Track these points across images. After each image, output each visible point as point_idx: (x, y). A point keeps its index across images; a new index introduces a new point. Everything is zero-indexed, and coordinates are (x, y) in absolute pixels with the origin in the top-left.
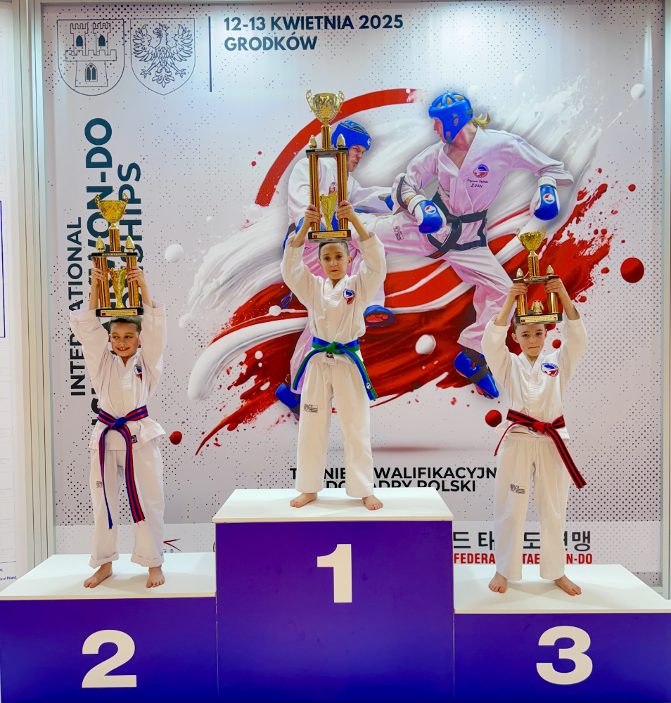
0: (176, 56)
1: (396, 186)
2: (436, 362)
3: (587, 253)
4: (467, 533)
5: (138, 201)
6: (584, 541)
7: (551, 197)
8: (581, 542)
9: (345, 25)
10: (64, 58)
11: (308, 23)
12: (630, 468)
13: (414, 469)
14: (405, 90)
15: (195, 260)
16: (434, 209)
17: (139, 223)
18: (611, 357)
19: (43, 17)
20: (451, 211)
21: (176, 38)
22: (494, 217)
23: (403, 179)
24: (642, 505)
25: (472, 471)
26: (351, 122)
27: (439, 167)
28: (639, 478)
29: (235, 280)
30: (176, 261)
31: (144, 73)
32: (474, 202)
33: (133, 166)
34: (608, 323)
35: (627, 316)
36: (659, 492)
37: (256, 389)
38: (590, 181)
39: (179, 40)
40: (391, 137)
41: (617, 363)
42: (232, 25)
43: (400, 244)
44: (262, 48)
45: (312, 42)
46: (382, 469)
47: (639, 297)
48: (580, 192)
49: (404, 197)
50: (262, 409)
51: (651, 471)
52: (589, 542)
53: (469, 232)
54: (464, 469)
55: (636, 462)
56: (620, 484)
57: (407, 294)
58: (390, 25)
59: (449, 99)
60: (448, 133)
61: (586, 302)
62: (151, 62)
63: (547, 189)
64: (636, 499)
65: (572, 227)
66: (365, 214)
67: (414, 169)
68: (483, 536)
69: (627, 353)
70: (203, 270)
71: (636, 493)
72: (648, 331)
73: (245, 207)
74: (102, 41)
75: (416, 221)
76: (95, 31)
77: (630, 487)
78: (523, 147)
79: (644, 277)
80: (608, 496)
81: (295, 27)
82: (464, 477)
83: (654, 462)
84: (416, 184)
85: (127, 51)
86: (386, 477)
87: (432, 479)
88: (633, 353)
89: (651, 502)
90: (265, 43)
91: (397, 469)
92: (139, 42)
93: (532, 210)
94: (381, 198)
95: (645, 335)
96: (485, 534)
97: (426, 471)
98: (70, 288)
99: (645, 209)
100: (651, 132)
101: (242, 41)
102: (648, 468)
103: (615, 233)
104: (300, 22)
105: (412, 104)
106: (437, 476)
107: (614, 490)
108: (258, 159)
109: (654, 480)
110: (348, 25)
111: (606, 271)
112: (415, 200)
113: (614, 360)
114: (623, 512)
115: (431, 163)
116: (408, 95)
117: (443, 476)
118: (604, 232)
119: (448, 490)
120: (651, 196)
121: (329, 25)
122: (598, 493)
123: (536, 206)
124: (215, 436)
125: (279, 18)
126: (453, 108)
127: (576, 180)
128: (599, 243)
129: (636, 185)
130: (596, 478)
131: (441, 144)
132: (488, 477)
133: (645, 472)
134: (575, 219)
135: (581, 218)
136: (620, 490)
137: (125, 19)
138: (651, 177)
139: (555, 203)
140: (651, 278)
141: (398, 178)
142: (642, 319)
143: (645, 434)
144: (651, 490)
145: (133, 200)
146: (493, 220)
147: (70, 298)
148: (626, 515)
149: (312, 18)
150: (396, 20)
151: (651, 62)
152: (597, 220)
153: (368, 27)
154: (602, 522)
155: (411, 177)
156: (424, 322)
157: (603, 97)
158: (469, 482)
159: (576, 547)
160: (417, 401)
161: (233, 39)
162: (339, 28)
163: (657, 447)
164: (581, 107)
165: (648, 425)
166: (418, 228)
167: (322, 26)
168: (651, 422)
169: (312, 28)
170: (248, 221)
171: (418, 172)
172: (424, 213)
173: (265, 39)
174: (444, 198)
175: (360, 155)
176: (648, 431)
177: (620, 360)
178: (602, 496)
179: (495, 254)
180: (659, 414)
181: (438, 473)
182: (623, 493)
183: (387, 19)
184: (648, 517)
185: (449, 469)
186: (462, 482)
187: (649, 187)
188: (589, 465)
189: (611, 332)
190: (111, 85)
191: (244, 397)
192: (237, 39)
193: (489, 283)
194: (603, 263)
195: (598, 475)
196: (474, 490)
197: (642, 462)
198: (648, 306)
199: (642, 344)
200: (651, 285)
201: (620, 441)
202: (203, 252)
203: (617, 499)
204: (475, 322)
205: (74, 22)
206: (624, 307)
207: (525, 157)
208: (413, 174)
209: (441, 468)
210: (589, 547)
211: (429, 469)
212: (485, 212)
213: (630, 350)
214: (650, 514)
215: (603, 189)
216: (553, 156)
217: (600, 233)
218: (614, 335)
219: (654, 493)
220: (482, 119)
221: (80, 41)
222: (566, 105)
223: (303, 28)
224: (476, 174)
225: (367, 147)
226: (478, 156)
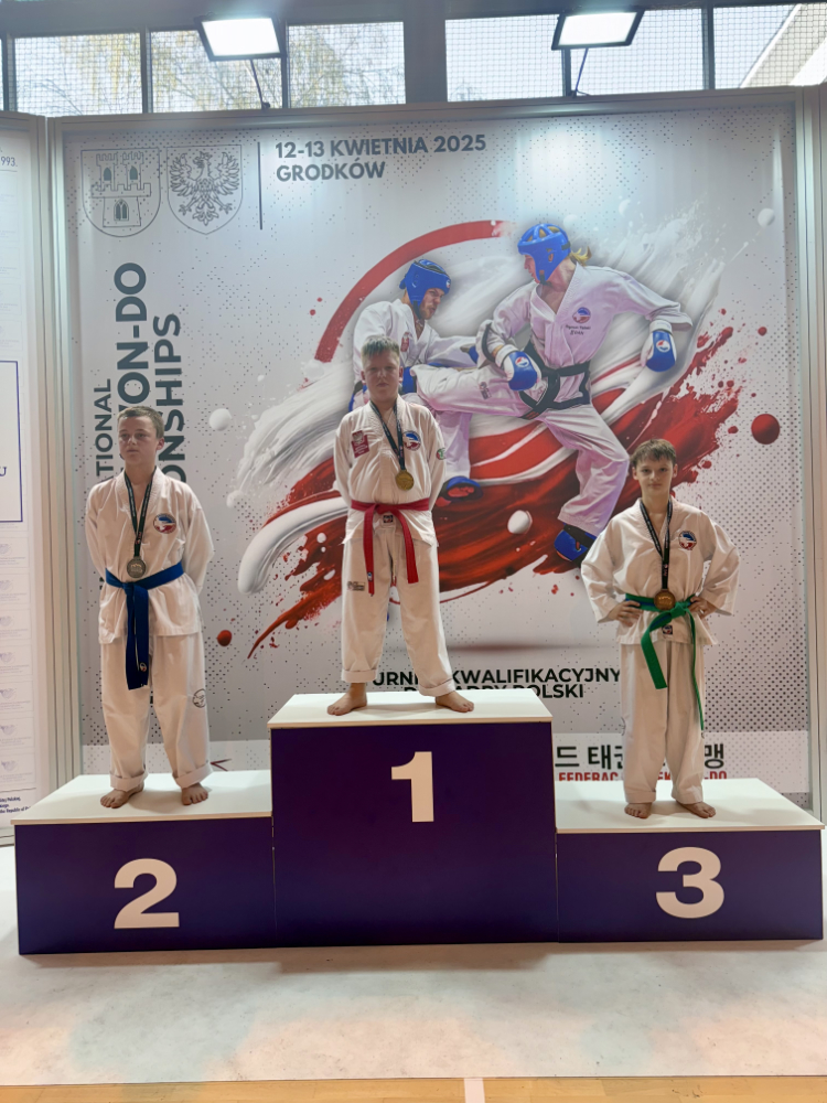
0: (220, 189)
1: (480, 335)
2: (533, 543)
3: (710, 410)
4: (574, 748)
5: (178, 359)
6: (716, 756)
7: (666, 344)
8: (713, 757)
9: (417, 148)
10: (89, 194)
11: (374, 147)
12: (769, 667)
13: (509, 671)
14: (489, 222)
15: (244, 427)
16: (526, 361)
17: (179, 384)
18: (743, 533)
19: (64, 148)
20: (546, 363)
21: (220, 168)
22: (599, 369)
23: (489, 327)
24: (785, 712)
25: (578, 672)
26: (426, 261)
27: (532, 312)
28: (781, 678)
29: (292, 449)
30: (222, 429)
31: (183, 210)
32: (575, 351)
33: (172, 318)
34: (738, 492)
35: (761, 484)
36: (805, 696)
37: (319, 579)
38: (712, 324)
39: (224, 171)
40: (475, 277)
41: (750, 540)
42: (286, 151)
43: (487, 404)
44: (320, 177)
45: (379, 168)
46: (471, 673)
47: (775, 461)
48: (701, 338)
49: (492, 347)
50: (326, 603)
51: (794, 670)
52: (722, 757)
53: (569, 388)
54: (569, 671)
55: (776, 660)
56: (758, 686)
57: (496, 462)
58: (471, 146)
59: (542, 232)
60: (542, 272)
61: (712, 468)
62: (191, 197)
63: (661, 335)
64: (777, 705)
65: (693, 380)
66: (444, 370)
67: (502, 314)
68: (593, 752)
69: (762, 529)
70: (254, 439)
71: (777, 697)
72: (787, 502)
73: (303, 363)
74: (134, 174)
75: (505, 375)
76: (126, 162)
77: (769, 690)
78: (632, 286)
79: (780, 437)
80: (743, 701)
81: (359, 152)
82: (569, 680)
83: (798, 659)
84: (504, 332)
85: (164, 184)
86: (475, 681)
87: (531, 683)
88: (769, 529)
89: (795, 708)
90: (324, 172)
91: (488, 672)
92: (177, 173)
93: (643, 360)
94: (463, 349)
95: (783, 506)
96: (596, 748)
97: (524, 674)
98: (98, 463)
99: (779, 356)
100: (783, 265)
101: (297, 170)
102: (791, 667)
103: (744, 385)
104: (365, 147)
105: (498, 239)
106: (536, 679)
107: (751, 694)
108: (318, 307)
109: (799, 681)
110: (420, 148)
111: (733, 430)
112: (504, 351)
113: (747, 537)
114: (762, 720)
115: (522, 308)
116: (493, 228)
117: (544, 679)
118: (731, 384)
119: (551, 696)
120: (786, 341)
121: (399, 149)
122: (732, 698)
123: (647, 355)
124: (271, 635)
125: (340, 142)
126: (546, 241)
127: (695, 323)
128: (724, 398)
129: (768, 329)
130: (728, 679)
131: (534, 284)
132: (598, 680)
133: (788, 671)
134: (695, 370)
135: (703, 368)
136: (758, 693)
137: (161, 147)
138: (785, 318)
139: (671, 350)
140: (788, 438)
141: (483, 325)
142: (779, 487)
143: (786, 626)
144: (795, 693)
145: (173, 358)
146: (597, 373)
147: (98, 474)
148: (766, 723)
149: (378, 140)
150: (478, 141)
151: (781, 183)
152: (721, 370)
153: (444, 150)
154: (736, 733)
155: (499, 324)
156: (517, 496)
157: (724, 225)
158: (575, 686)
159: (706, 764)
160: (511, 590)
161: (287, 168)
162: (410, 151)
163: (802, 640)
164: (699, 238)
165: (790, 614)
166: (507, 384)
167: (391, 150)
168: (793, 610)
169: (379, 153)
170: (307, 380)
171: (507, 318)
172: (515, 366)
173: (324, 166)
174: (538, 348)
175: (438, 300)
176: (790, 622)
177: (754, 536)
178: (736, 701)
179: (600, 411)
180: (803, 600)
181: (537, 676)
182: (762, 697)
183: (467, 140)
184: (792, 726)
185: (551, 671)
186: (567, 686)
187: (782, 329)
188: (720, 664)
189: (742, 503)
190: (145, 223)
191: (304, 588)
192: (291, 168)
193: (594, 448)
194: (730, 422)
195: (731, 675)
196: (581, 696)
197: (784, 660)
198: (786, 472)
199: (780, 517)
200: (789, 446)
201: (757, 634)
202: (254, 417)
203: (755, 705)
204: (577, 492)
205: (101, 153)
206: (756, 473)
207: (633, 297)
208: (501, 320)
209: (541, 671)
210: (722, 764)
211: (527, 671)
212: (587, 364)
213: (765, 525)
214: (796, 723)
215: (727, 333)
216: (668, 296)
217: (725, 385)
218: (746, 507)
219: (799, 696)
220: (582, 253)
221: (108, 175)
222: (681, 235)
223: (368, 153)
224: (575, 319)
225: (446, 291)
226: (577, 297)
